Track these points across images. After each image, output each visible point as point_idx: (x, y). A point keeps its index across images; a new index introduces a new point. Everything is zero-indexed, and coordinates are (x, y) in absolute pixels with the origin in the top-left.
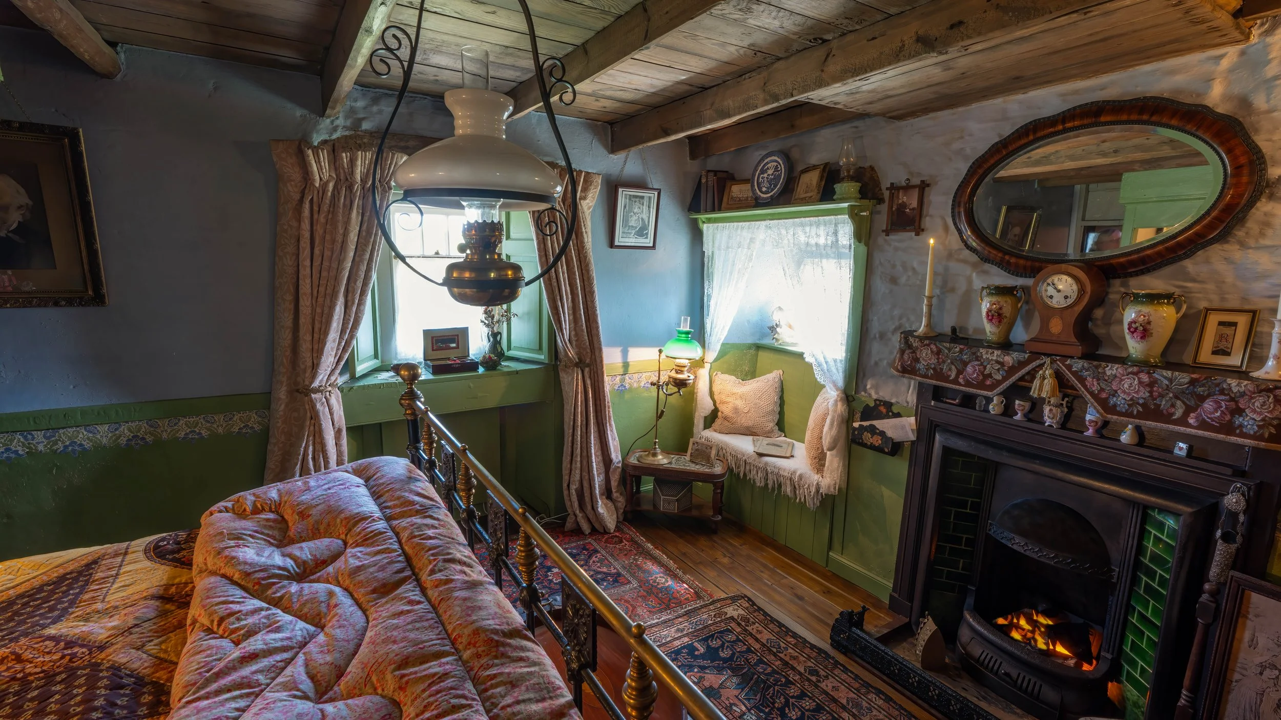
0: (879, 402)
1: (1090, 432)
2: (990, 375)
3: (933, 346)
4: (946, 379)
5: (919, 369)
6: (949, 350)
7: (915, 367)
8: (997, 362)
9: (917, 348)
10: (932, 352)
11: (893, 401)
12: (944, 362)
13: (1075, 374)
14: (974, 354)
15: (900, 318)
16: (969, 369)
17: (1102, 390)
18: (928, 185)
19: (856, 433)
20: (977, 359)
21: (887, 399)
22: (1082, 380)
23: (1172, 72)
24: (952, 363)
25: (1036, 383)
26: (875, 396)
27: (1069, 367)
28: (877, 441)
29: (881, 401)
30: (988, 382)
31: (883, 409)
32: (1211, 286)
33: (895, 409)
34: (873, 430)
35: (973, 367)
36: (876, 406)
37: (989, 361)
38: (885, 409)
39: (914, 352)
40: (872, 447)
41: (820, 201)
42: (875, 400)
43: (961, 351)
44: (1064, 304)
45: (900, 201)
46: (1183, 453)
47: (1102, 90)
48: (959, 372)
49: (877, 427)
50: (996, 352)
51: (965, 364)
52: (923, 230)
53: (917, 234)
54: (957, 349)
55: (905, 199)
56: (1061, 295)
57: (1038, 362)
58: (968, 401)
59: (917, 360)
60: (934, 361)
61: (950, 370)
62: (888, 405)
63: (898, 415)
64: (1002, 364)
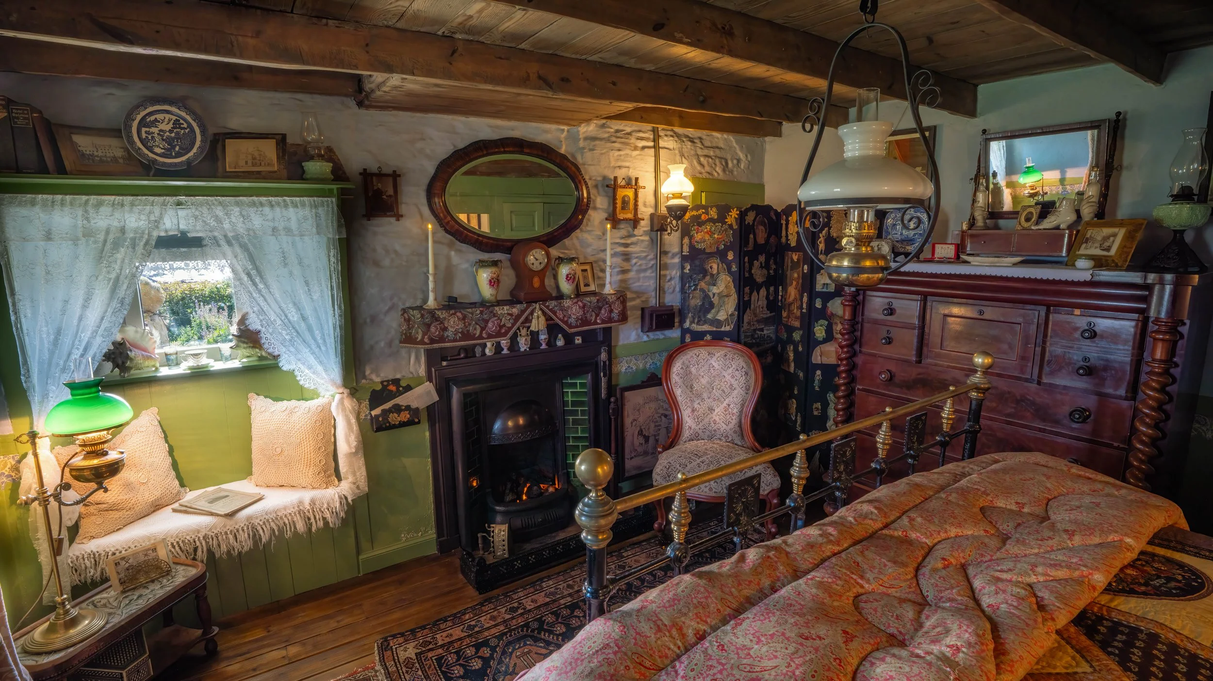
0: (385, 384)
1: (544, 346)
2: (504, 325)
3: (459, 314)
4: (473, 337)
5: (448, 336)
6: (472, 314)
7: (443, 335)
8: (508, 314)
9: (445, 318)
10: (459, 319)
11: (398, 376)
12: (470, 324)
13: (551, 310)
14: (492, 312)
15: (391, 298)
16: (490, 325)
17: (565, 316)
18: (399, 176)
19: (380, 419)
20: (494, 316)
21: (391, 377)
22: (555, 313)
23: (546, 131)
24: (476, 324)
25: (534, 322)
26: (378, 380)
27: (547, 307)
28: (405, 416)
29: (388, 381)
30: (503, 331)
31: (392, 388)
32: (573, 252)
33: (403, 383)
34: (397, 409)
35: (493, 322)
36: (385, 387)
37: (503, 315)
38: (398, 387)
39: (442, 323)
40: (403, 425)
41: (289, 179)
42: (382, 382)
43: (481, 312)
44: (540, 268)
45: (375, 188)
46: (580, 341)
47: (513, 130)
48: (483, 329)
49: (401, 404)
50: (505, 308)
51: (487, 322)
52: (402, 216)
53: (398, 220)
54: (478, 312)
55: (380, 185)
56: (538, 262)
57: (531, 308)
58: (469, 352)
59: (445, 329)
60: (461, 325)
61: (475, 329)
62: (396, 382)
63: (408, 388)
64: (511, 315)
